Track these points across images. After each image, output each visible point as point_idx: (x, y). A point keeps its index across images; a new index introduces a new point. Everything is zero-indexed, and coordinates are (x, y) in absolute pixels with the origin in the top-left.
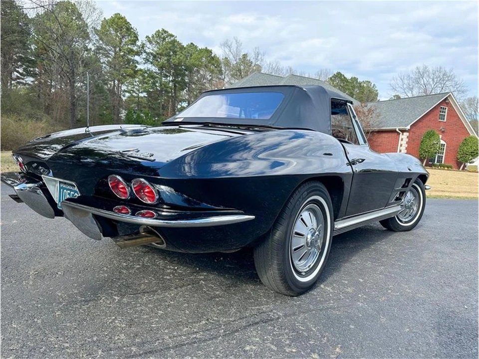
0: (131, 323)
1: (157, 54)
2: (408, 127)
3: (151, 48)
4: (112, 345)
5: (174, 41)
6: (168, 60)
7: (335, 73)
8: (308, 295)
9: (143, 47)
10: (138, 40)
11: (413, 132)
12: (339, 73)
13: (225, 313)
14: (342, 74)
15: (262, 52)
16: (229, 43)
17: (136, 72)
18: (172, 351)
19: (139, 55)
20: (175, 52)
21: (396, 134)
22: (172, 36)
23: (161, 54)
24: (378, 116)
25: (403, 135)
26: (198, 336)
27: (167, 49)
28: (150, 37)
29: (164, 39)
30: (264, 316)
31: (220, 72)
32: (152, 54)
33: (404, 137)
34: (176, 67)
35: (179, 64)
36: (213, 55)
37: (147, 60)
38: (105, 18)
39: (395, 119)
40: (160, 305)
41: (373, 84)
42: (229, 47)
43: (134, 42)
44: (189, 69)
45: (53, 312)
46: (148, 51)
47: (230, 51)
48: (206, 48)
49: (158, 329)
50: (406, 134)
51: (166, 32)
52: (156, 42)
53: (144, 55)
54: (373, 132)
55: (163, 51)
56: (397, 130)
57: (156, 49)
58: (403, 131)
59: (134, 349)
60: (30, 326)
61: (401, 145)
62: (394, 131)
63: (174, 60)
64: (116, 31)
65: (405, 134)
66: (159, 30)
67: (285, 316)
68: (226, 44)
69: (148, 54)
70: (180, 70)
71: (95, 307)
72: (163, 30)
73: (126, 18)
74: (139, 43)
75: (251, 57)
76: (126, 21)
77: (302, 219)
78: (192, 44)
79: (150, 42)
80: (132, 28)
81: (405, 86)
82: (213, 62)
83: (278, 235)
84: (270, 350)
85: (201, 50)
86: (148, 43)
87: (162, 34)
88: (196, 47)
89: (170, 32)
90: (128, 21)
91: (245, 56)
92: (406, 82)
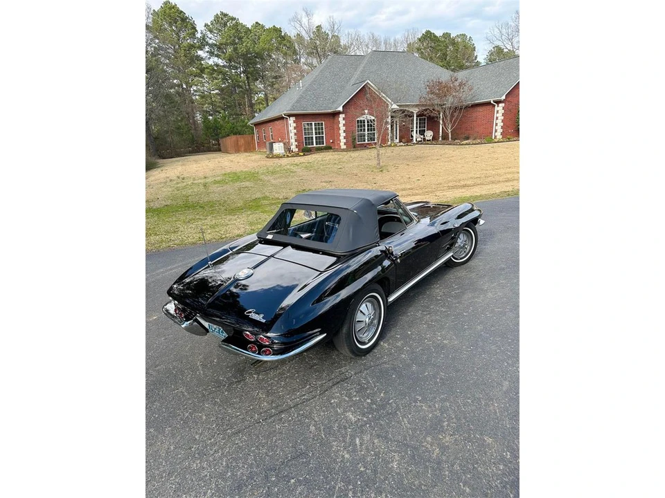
0: (268, 394)
1: (222, 44)
2: (504, 97)
3: (212, 39)
4: (261, 410)
5: (237, 24)
6: (235, 49)
7: (424, 32)
8: (371, 354)
9: (204, 39)
10: (197, 31)
11: (508, 102)
12: (428, 32)
13: (319, 378)
14: (432, 32)
15: (337, 21)
16: (299, 17)
17: (202, 70)
18: (293, 409)
19: (202, 50)
20: (240, 39)
21: (491, 106)
22: (233, 19)
23: (226, 44)
24: (471, 90)
25: (498, 106)
26: (305, 397)
27: (231, 37)
28: (209, 24)
29: (225, 25)
30: (342, 376)
31: (295, 52)
32: (216, 45)
33: (500, 109)
34: (244, 56)
35: (248, 52)
36: (283, 34)
37: (211, 53)
38: (154, 10)
39: (489, 89)
40: (282, 378)
41: (468, 37)
42: (300, 21)
43: (193, 35)
44: (259, 55)
45: (223, 392)
46: (210, 42)
47: (301, 25)
48: (274, 26)
49: (283, 396)
50: (502, 105)
51: (226, 15)
52: (217, 29)
53: (207, 48)
54: (466, 107)
55: (227, 40)
56: (492, 102)
57: (219, 38)
58: (498, 102)
59: (273, 411)
60: (215, 405)
61: (497, 118)
62: (489, 104)
63: (242, 49)
64: (171, 25)
65: (500, 105)
66: (217, 15)
67: (355, 374)
68: (295, 19)
69: (211, 46)
70: (250, 58)
71: (245, 385)
72: (222, 13)
73: (178, 6)
74: (199, 35)
75: (326, 28)
76: (178, 10)
77: (361, 312)
78: (257, 23)
79: (211, 31)
80: (187, 18)
81: (503, 37)
82: (285, 42)
83: (345, 330)
84: (345, 400)
85: (269, 30)
86: (208, 32)
87: (222, 19)
88: (263, 27)
89: (231, 15)
90: (181, 9)
91: (319, 27)
92: (504, 31)
